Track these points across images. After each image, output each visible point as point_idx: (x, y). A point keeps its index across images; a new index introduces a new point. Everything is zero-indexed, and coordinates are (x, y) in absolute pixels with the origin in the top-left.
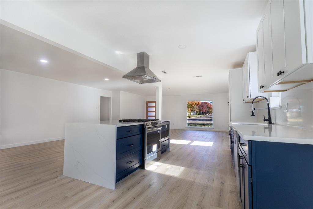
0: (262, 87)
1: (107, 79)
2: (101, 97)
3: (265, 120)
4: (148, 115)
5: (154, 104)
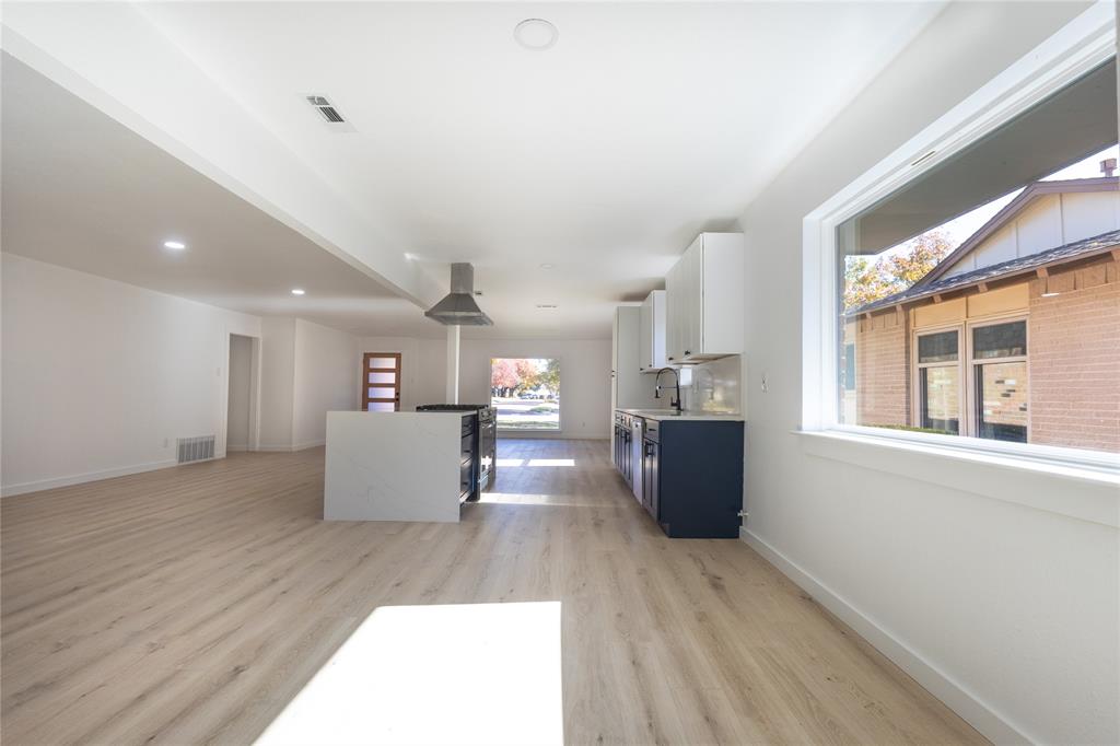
0: (671, 359)
1: (298, 292)
2: (232, 335)
3: (673, 405)
4: (370, 396)
5: (391, 363)
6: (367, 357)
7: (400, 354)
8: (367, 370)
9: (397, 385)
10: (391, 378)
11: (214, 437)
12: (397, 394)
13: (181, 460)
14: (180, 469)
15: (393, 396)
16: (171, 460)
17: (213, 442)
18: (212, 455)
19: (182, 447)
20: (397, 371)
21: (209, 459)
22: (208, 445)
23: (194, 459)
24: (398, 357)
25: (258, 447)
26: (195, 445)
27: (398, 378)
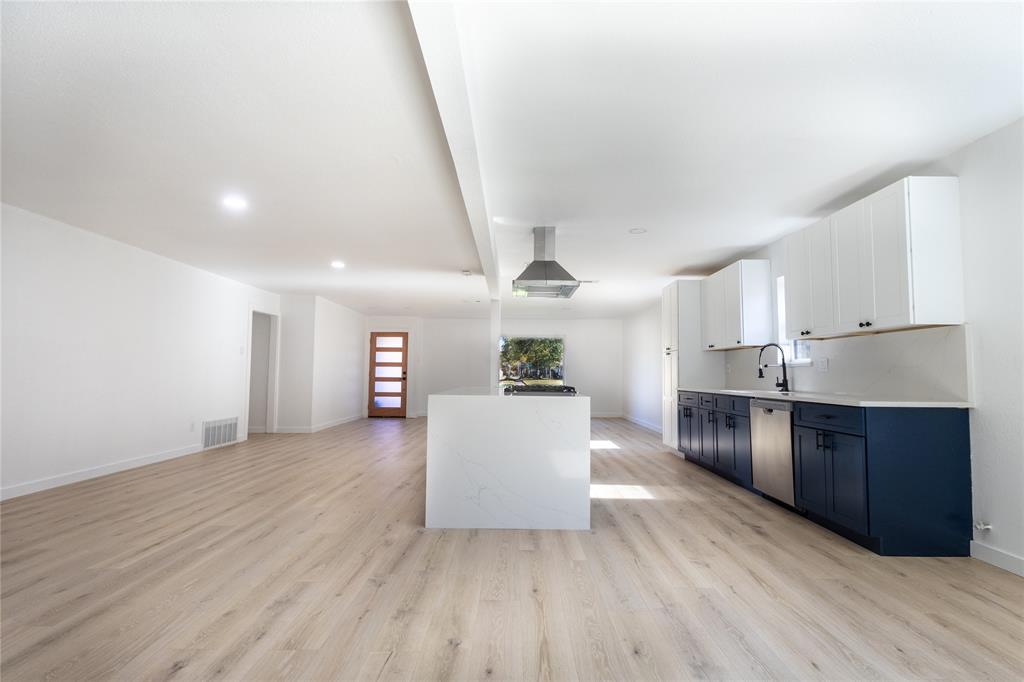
2: (255, 313)
3: (778, 385)
4: (377, 376)
5: (398, 342)
6: (374, 336)
7: (407, 333)
8: (374, 349)
9: (404, 365)
10: (398, 357)
11: (237, 419)
12: (404, 373)
13: (206, 445)
14: (206, 455)
15: (400, 375)
16: (198, 446)
17: (236, 424)
18: (235, 439)
19: (207, 430)
20: (404, 350)
21: (232, 443)
22: (232, 427)
23: (219, 442)
24: (405, 336)
25: (275, 428)
26: (220, 428)
27: (405, 357)
